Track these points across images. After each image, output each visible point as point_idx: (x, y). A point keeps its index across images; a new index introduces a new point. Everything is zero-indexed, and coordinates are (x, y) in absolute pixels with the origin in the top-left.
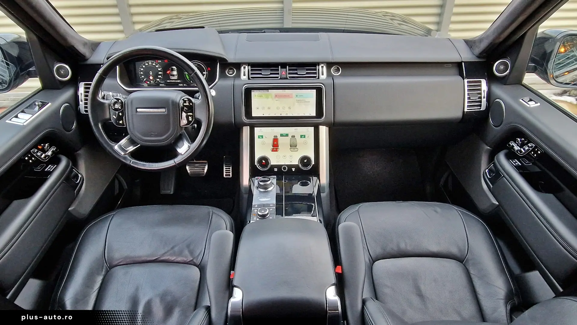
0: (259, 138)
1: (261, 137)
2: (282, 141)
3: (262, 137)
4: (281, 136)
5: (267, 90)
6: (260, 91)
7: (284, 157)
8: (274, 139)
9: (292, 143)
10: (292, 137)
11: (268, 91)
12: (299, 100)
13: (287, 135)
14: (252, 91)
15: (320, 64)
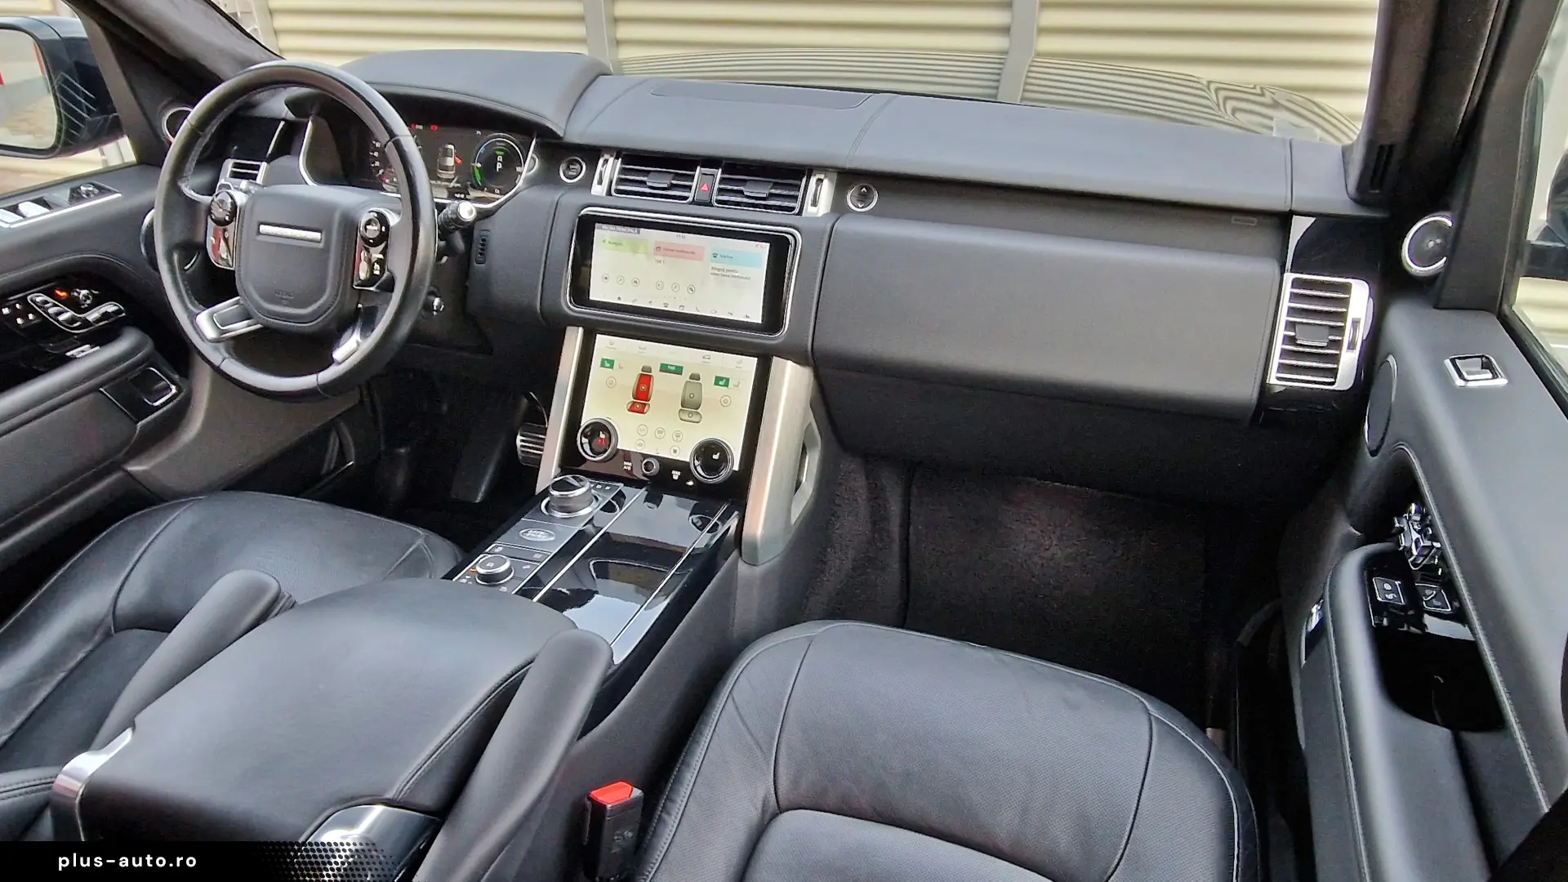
0: (603, 365)
1: (608, 365)
2: (661, 384)
3: (612, 363)
4: (661, 371)
5: (636, 229)
6: (619, 228)
7: (659, 432)
8: (642, 374)
9: (687, 396)
10: (690, 378)
11: (639, 232)
12: (719, 270)
13: (678, 371)
14: (597, 225)
15: (814, 172)
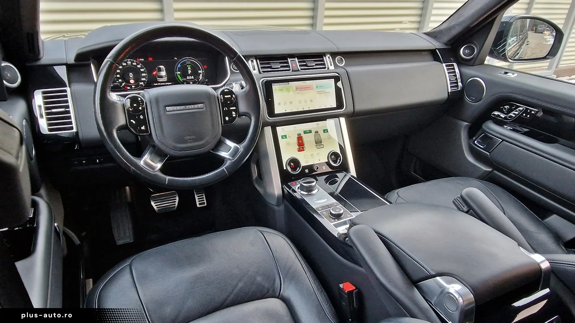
0: (282, 138)
1: (285, 137)
2: (306, 138)
3: (285, 136)
4: (304, 134)
5: (287, 83)
6: (281, 84)
7: (312, 155)
8: (298, 137)
9: (316, 139)
10: (315, 133)
11: (289, 84)
12: (319, 92)
13: (310, 132)
14: (272, 84)
15: (326, 55)
